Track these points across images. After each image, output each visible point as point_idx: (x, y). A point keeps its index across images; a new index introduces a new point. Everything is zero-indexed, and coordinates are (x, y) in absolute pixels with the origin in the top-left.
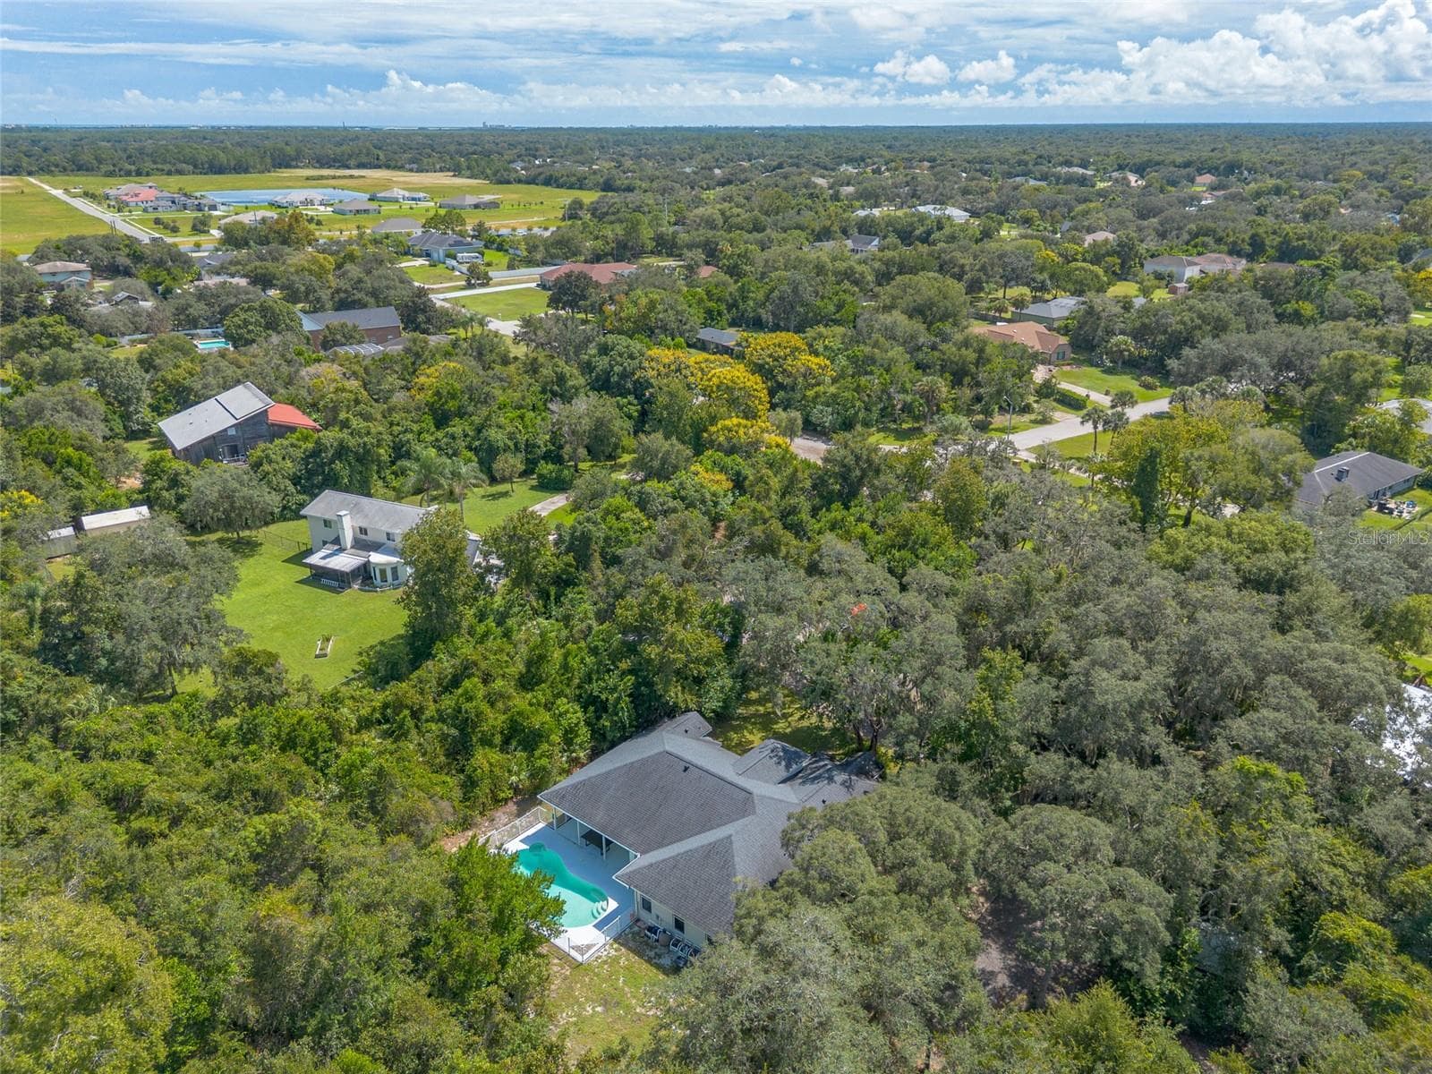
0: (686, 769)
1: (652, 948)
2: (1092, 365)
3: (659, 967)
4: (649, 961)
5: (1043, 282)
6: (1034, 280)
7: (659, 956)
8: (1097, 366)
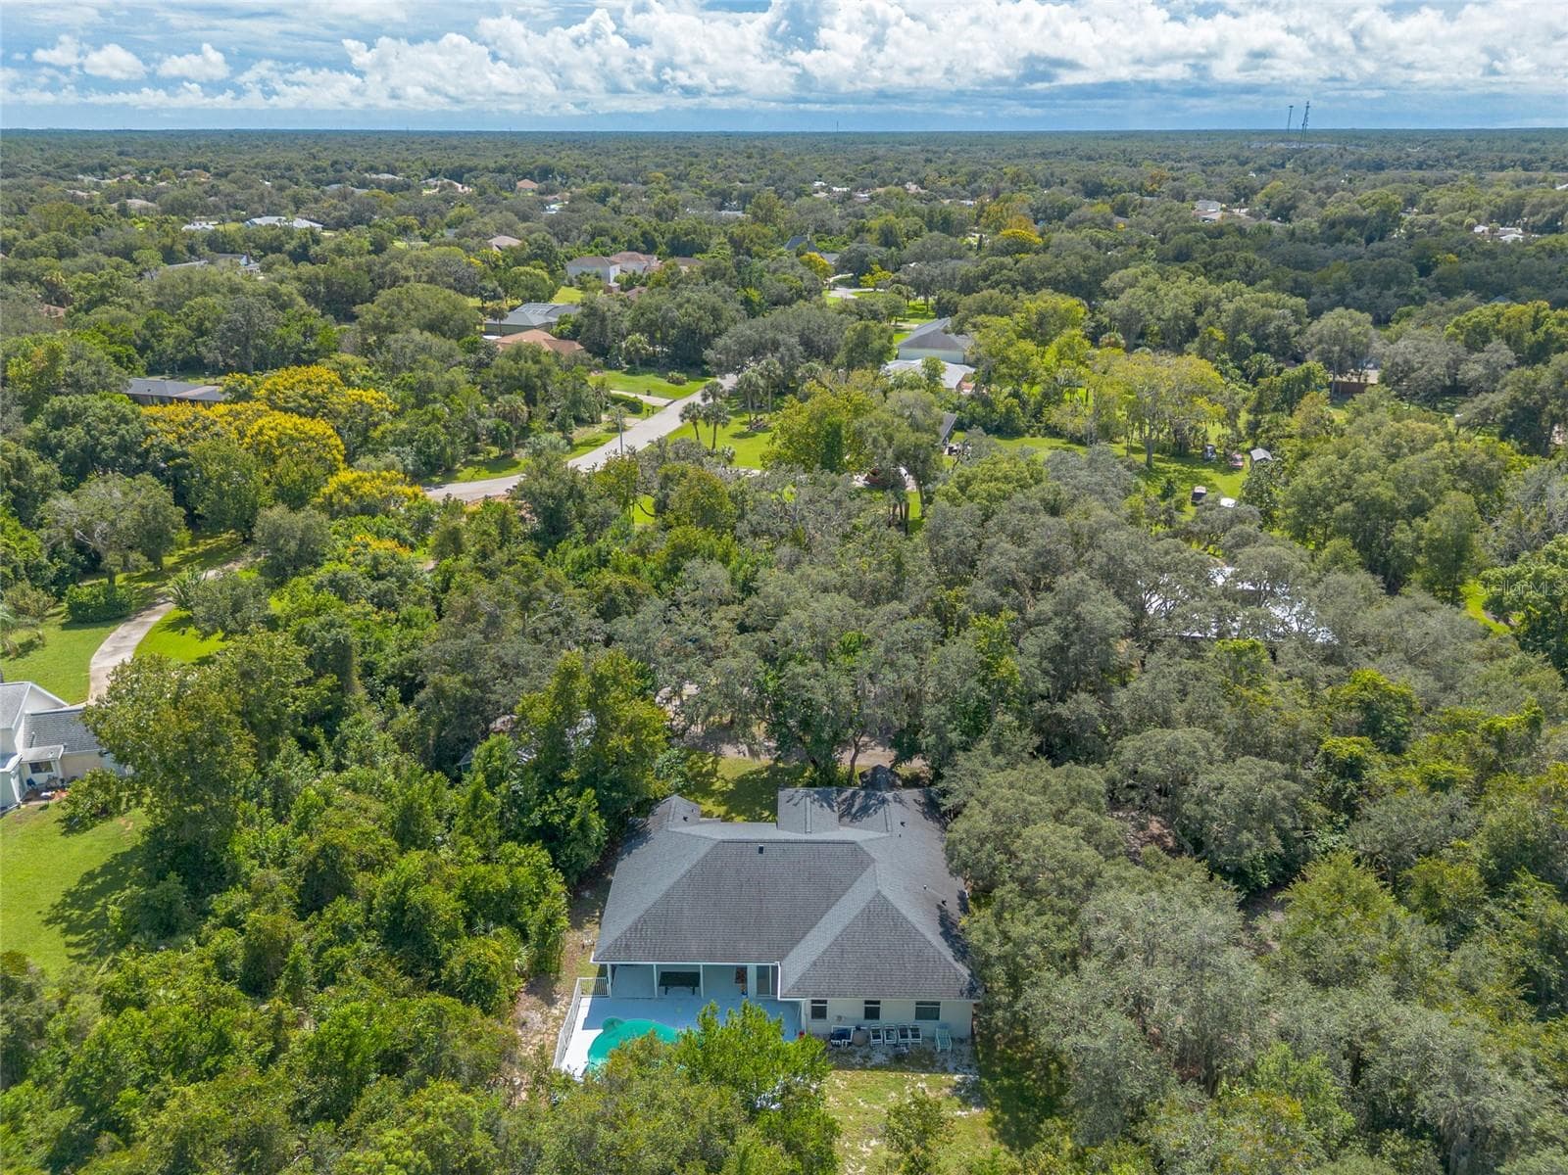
0: (761, 850)
1: (852, 1054)
2: (611, 369)
3: (877, 1067)
4: (863, 1067)
5: (494, 291)
6: (484, 288)
7: (867, 1057)
8: (616, 369)
